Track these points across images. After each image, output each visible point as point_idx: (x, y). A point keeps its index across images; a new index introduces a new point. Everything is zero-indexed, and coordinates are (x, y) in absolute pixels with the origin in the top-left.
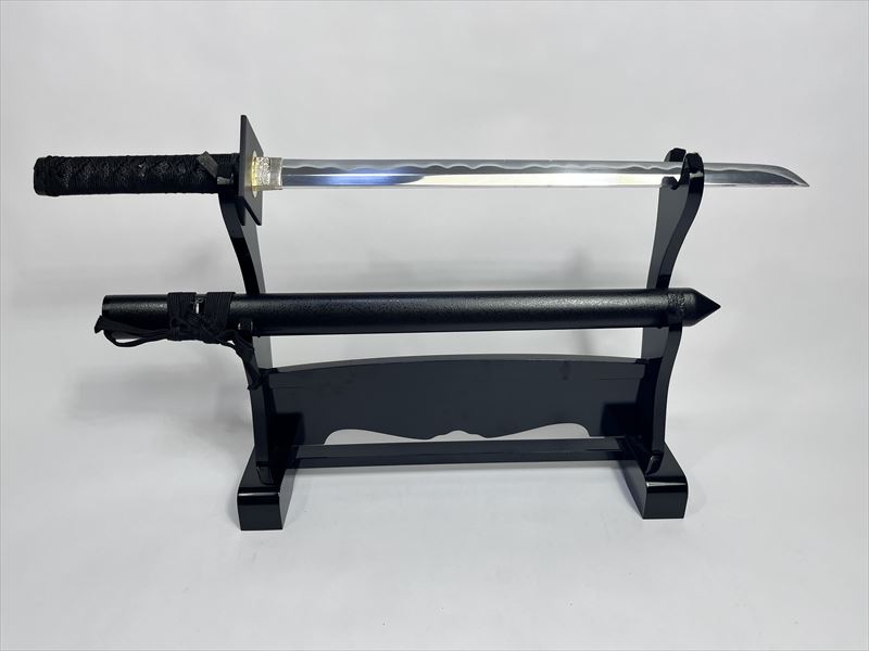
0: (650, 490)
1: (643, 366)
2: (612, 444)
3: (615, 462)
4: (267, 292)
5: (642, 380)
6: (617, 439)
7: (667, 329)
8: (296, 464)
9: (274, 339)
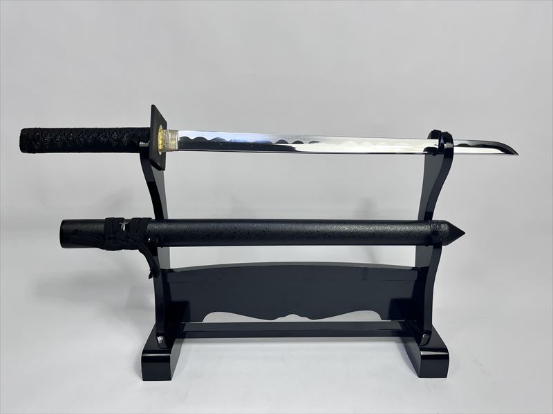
0: (423, 357)
1: (416, 272)
2: (397, 325)
3: (398, 338)
4: (169, 218)
5: (416, 281)
6: (400, 322)
7: (432, 247)
8: (183, 335)
9: (172, 249)
